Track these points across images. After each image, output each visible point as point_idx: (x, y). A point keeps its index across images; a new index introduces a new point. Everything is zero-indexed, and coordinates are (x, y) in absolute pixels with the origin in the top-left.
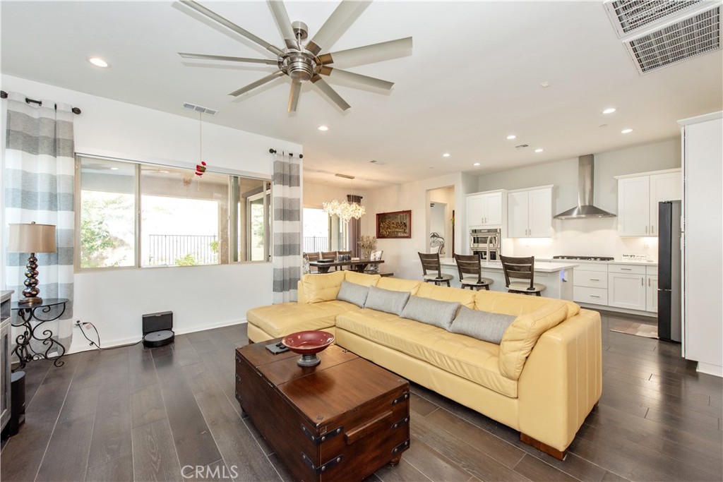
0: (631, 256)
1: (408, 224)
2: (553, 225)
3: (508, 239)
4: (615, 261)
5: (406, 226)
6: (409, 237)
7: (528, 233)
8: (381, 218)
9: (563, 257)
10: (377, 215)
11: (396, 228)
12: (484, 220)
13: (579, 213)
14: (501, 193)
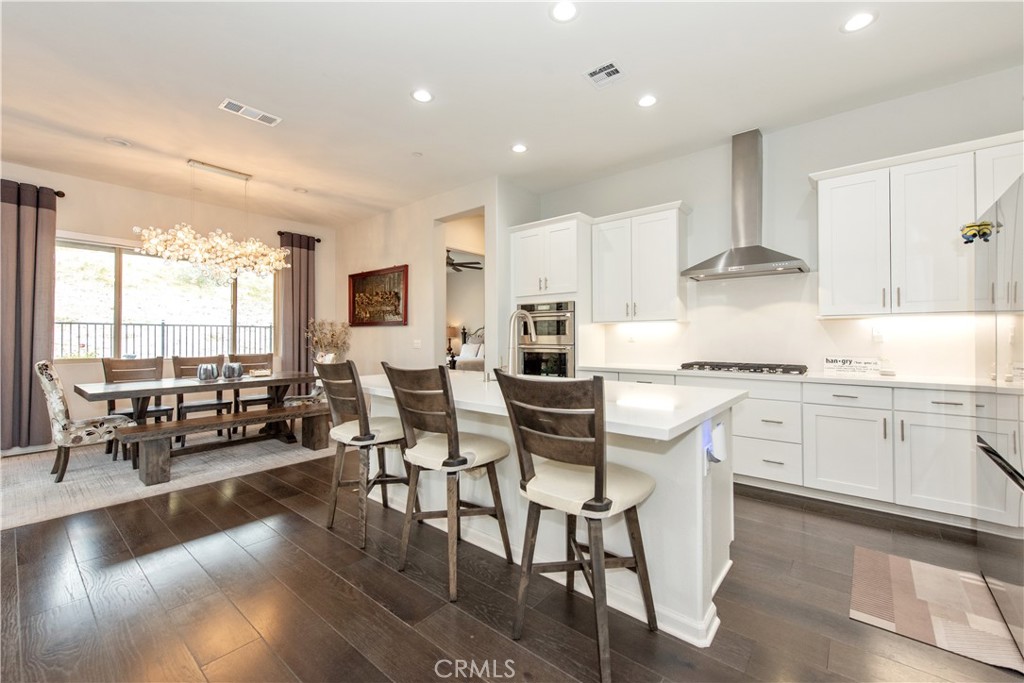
0: (844, 362)
1: (402, 295)
2: (682, 293)
3: (593, 325)
4: (810, 375)
5: (399, 299)
6: (405, 322)
7: (632, 312)
8: (359, 282)
9: (702, 366)
10: (350, 276)
11: (383, 304)
12: (543, 284)
13: (729, 263)
14: (574, 222)
